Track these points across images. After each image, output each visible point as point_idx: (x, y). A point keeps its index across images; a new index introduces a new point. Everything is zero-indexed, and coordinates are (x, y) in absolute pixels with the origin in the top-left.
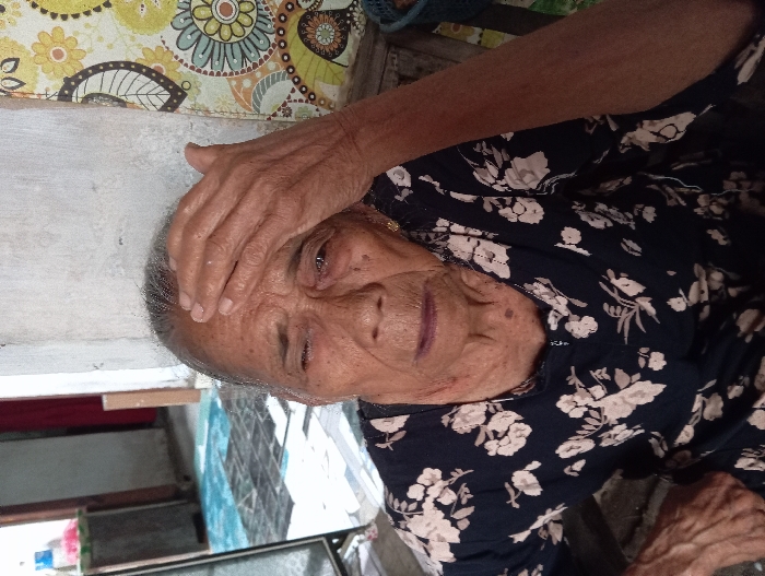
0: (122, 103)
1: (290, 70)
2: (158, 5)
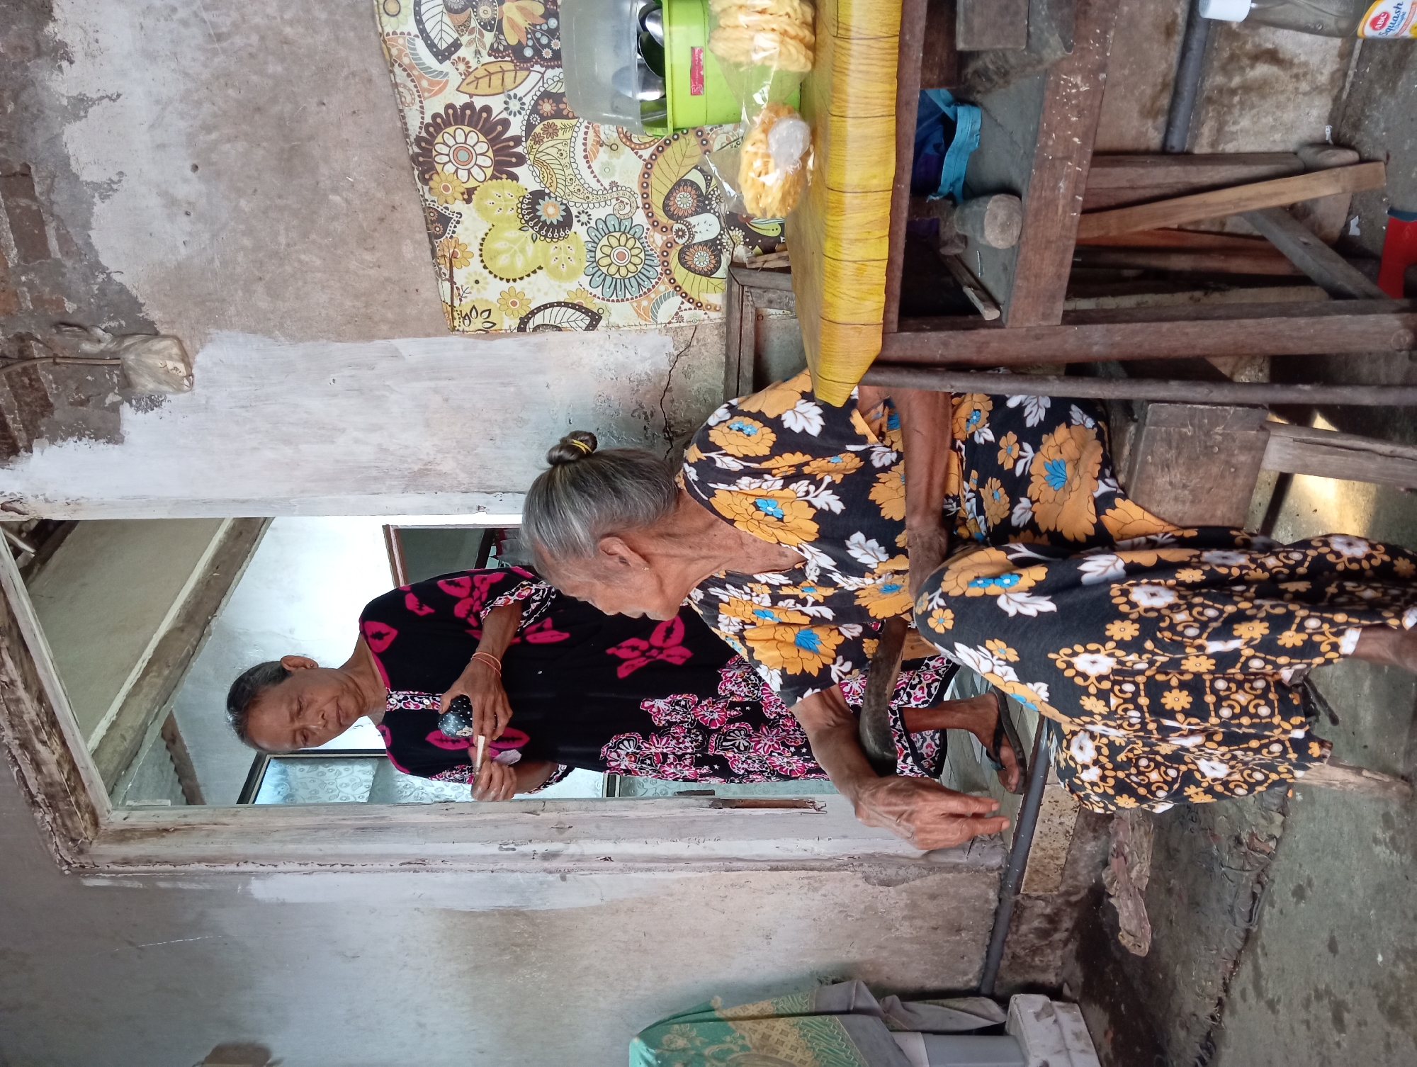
0: (559, 329)
1: (678, 288)
2: (574, 263)
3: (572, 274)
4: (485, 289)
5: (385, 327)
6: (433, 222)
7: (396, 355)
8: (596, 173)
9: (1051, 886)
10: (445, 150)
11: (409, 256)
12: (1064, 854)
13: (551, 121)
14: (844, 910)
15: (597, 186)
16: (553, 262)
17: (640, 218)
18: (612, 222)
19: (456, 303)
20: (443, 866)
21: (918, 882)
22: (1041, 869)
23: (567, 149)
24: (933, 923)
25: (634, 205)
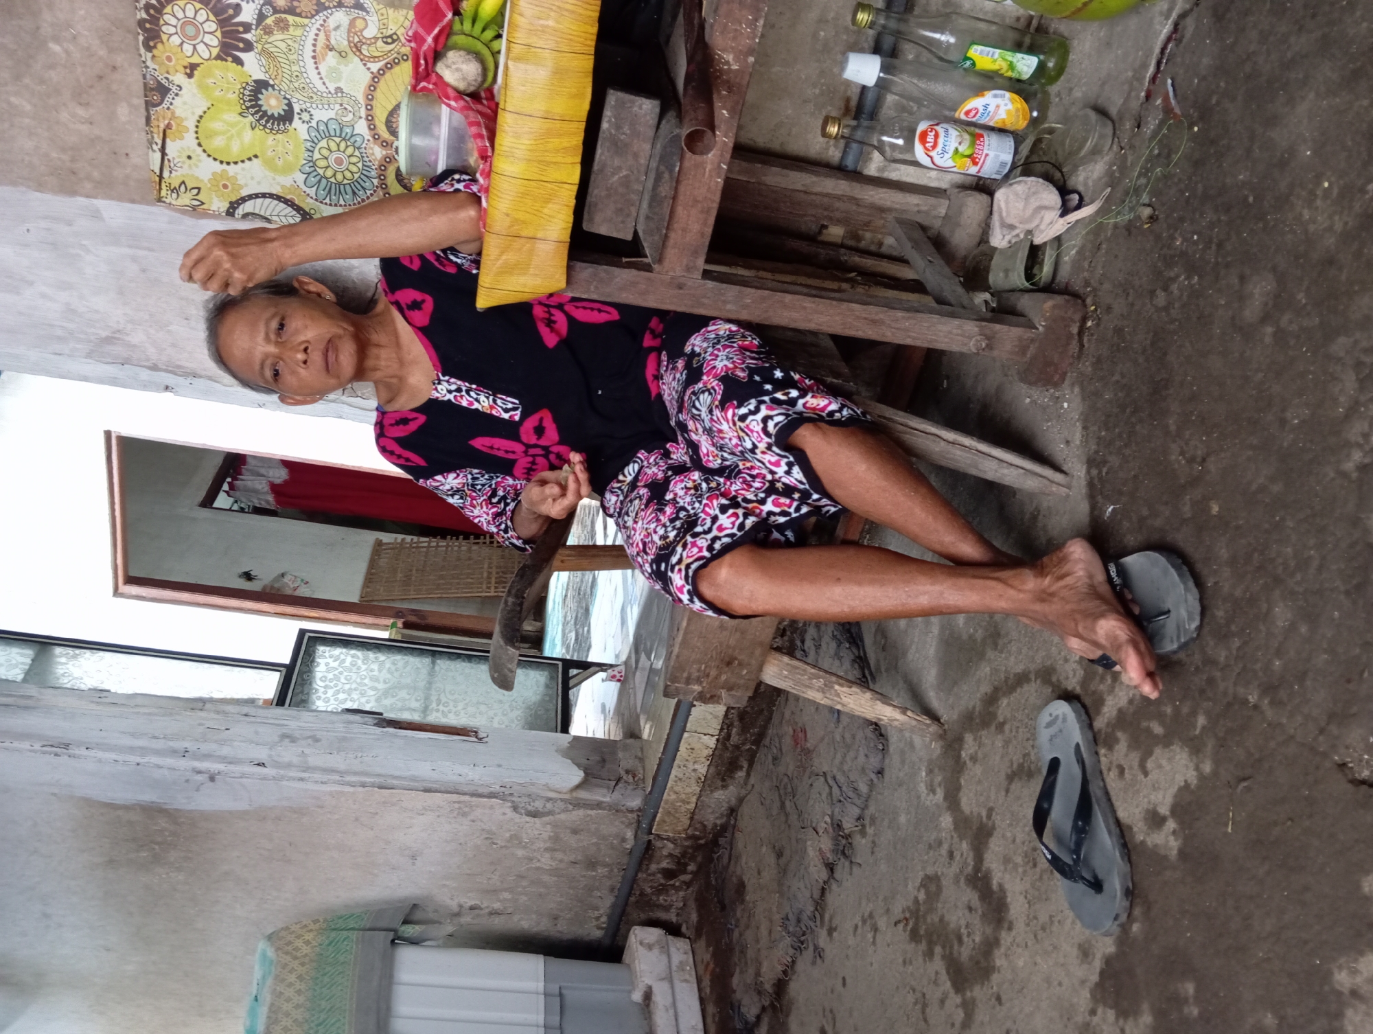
2: (290, 158)
3: (287, 169)
4: (197, 166)
5: (88, 186)
6: (152, 89)
7: (96, 215)
8: (323, 74)
9: (680, 828)
10: (173, 21)
11: (123, 119)
12: (694, 799)
13: (283, 16)
14: (490, 838)
15: (323, 88)
16: (270, 154)
17: (362, 128)
18: (333, 126)
19: (166, 174)
20: (86, 752)
21: (563, 816)
22: (673, 811)
23: (296, 46)
24: (572, 858)
25: (357, 114)
